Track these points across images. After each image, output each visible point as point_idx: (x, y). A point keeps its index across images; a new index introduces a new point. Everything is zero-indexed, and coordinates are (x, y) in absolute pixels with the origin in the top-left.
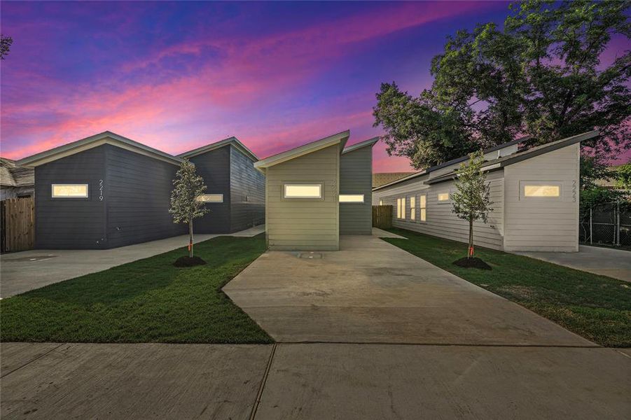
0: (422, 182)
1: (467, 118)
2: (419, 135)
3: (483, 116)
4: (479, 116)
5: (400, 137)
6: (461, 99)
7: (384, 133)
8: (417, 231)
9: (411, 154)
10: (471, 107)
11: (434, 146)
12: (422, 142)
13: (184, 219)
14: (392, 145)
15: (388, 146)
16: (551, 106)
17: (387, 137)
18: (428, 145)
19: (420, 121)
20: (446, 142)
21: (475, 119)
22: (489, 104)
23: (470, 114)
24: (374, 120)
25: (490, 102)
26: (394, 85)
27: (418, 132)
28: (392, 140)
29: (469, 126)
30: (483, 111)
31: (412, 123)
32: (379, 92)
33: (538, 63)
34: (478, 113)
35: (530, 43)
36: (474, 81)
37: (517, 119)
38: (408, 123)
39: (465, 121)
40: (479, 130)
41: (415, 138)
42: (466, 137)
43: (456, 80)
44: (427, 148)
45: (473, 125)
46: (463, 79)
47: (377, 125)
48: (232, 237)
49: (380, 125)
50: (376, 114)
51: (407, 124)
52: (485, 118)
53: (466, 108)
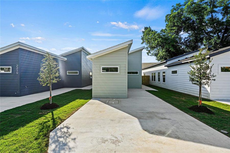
0: (164, 66)
1: (179, 40)
2: (160, 47)
3: (186, 39)
4: (184, 40)
5: (152, 48)
6: (177, 33)
7: (146, 46)
8: (161, 87)
9: (156, 55)
10: (181, 36)
11: (166, 51)
12: (161, 50)
13: (48, 84)
14: (149, 51)
15: (148, 52)
16: (218, 34)
17: (147, 48)
18: (163, 51)
19: (161, 41)
20: (172, 49)
21: (183, 41)
22: (189, 35)
23: (180, 39)
24: (142, 41)
25: (189, 33)
26: (149, 27)
27: (160, 46)
28: (149, 49)
29: (180, 43)
30: (186, 37)
31: (158, 42)
32: (144, 30)
33: (212, 16)
34: (184, 38)
35: (208, 7)
36: (183, 25)
37: (202, 39)
38: (156, 41)
39: (179, 42)
40: (184, 45)
41: (159, 48)
42: (179, 48)
43: (176, 24)
44: (163, 52)
45: (182, 43)
46: (179, 24)
47: (143, 43)
48: (81, 89)
49: (144, 43)
50: (142, 39)
51: (155, 43)
52: (187, 40)
53: (179, 36)
